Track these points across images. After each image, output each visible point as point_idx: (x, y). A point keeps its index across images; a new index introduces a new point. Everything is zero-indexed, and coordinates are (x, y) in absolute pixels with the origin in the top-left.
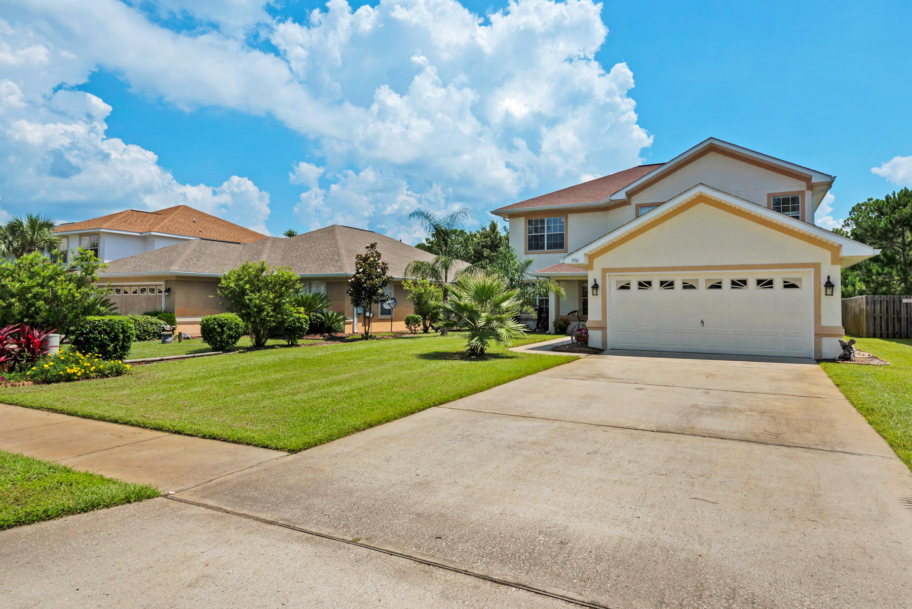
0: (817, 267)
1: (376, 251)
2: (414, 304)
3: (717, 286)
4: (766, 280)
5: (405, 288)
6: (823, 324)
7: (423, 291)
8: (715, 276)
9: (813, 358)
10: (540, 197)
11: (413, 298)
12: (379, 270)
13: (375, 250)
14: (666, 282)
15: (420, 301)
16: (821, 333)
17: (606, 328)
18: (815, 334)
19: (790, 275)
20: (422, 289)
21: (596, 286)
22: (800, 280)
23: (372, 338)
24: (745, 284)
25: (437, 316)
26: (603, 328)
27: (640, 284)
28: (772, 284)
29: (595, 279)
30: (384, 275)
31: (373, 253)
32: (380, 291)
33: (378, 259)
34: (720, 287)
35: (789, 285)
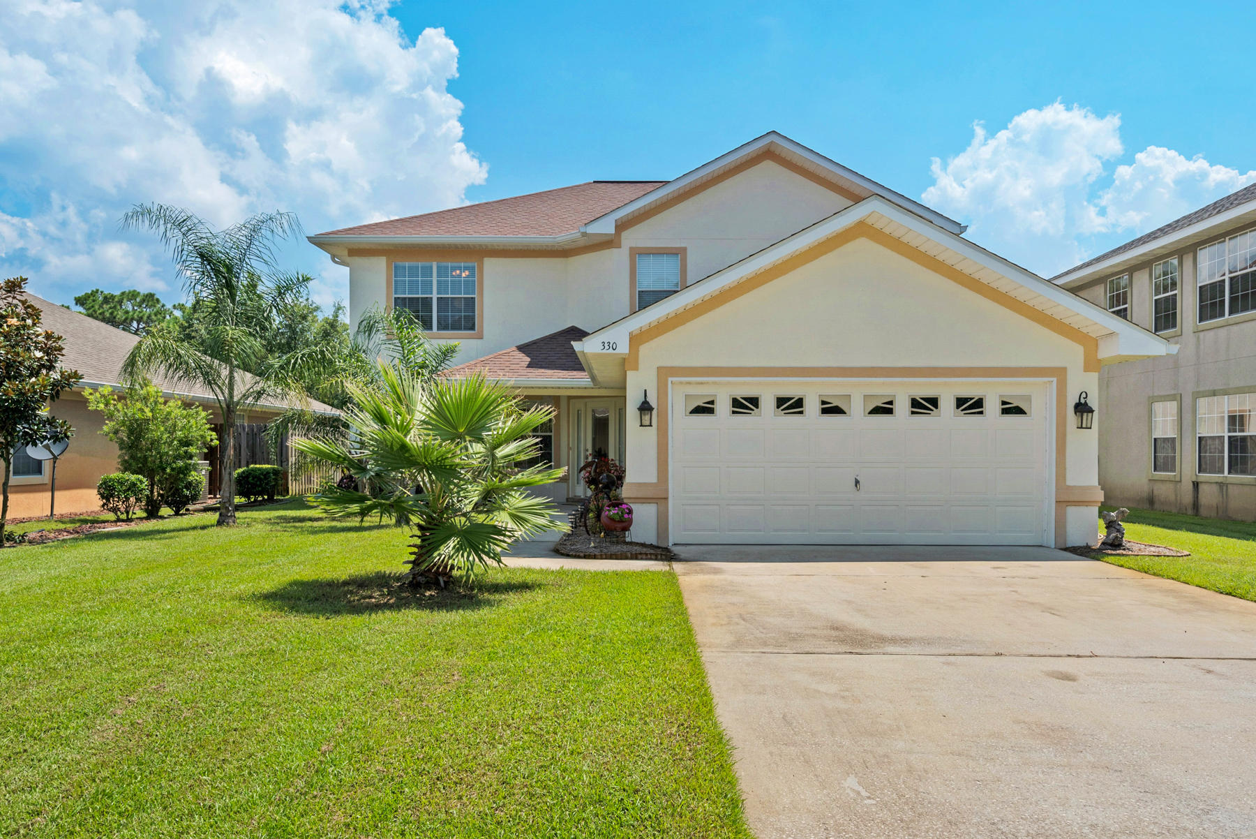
0: (1060, 373)
1: (24, 302)
2: (121, 449)
3: (885, 409)
4: (971, 399)
5: (92, 407)
6: (1069, 482)
7: (150, 414)
8: (881, 389)
9: (1053, 546)
10: (416, 217)
11: (116, 432)
12: (39, 354)
13: (23, 299)
14: (790, 399)
15: (138, 438)
16: (1066, 500)
17: (666, 499)
18: (1056, 502)
19: (1013, 389)
20: (147, 410)
21: (645, 408)
22: (1028, 398)
23: (13, 539)
24: (936, 406)
25: (185, 475)
26: (661, 500)
27: (736, 403)
28: (982, 407)
29: (645, 391)
30: (51, 368)
31: (16, 306)
32: (44, 412)
33: (34, 324)
34: (890, 411)
35: (1010, 410)
